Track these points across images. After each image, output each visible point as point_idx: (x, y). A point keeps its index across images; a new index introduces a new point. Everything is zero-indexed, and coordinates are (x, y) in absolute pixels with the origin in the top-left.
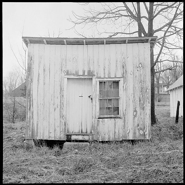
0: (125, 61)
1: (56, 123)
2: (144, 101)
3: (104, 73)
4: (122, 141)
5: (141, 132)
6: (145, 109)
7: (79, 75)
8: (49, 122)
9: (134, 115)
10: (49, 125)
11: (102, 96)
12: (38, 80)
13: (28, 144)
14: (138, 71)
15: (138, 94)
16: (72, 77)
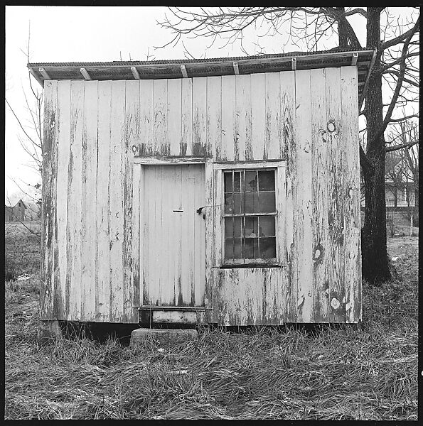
0: (290, 116)
1: (113, 280)
2: (342, 222)
3: (237, 151)
4: (284, 326)
5: (336, 304)
6: (344, 241)
7: (172, 157)
8: (97, 278)
9: (316, 259)
10: (97, 283)
11: (230, 210)
12: (70, 172)
13: (46, 333)
14: (325, 141)
15: (325, 203)
16: (154, 161)
